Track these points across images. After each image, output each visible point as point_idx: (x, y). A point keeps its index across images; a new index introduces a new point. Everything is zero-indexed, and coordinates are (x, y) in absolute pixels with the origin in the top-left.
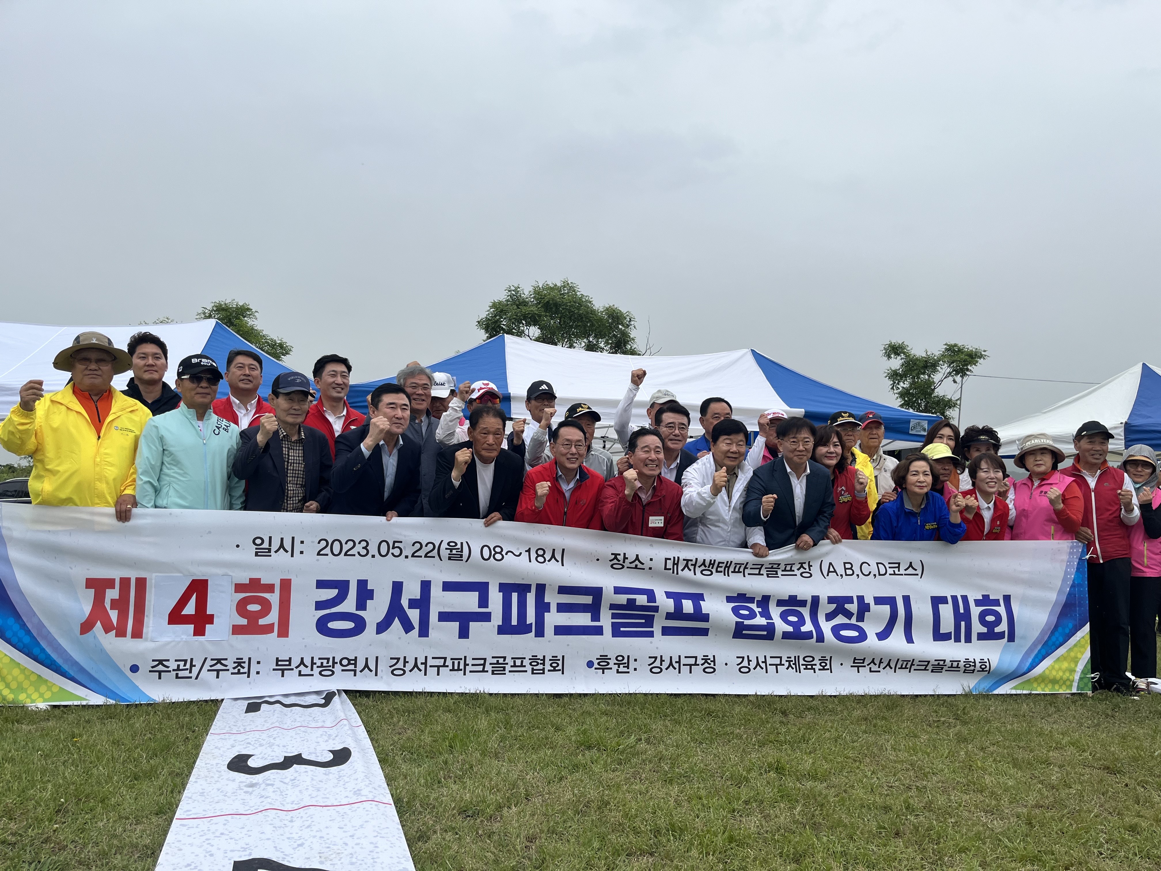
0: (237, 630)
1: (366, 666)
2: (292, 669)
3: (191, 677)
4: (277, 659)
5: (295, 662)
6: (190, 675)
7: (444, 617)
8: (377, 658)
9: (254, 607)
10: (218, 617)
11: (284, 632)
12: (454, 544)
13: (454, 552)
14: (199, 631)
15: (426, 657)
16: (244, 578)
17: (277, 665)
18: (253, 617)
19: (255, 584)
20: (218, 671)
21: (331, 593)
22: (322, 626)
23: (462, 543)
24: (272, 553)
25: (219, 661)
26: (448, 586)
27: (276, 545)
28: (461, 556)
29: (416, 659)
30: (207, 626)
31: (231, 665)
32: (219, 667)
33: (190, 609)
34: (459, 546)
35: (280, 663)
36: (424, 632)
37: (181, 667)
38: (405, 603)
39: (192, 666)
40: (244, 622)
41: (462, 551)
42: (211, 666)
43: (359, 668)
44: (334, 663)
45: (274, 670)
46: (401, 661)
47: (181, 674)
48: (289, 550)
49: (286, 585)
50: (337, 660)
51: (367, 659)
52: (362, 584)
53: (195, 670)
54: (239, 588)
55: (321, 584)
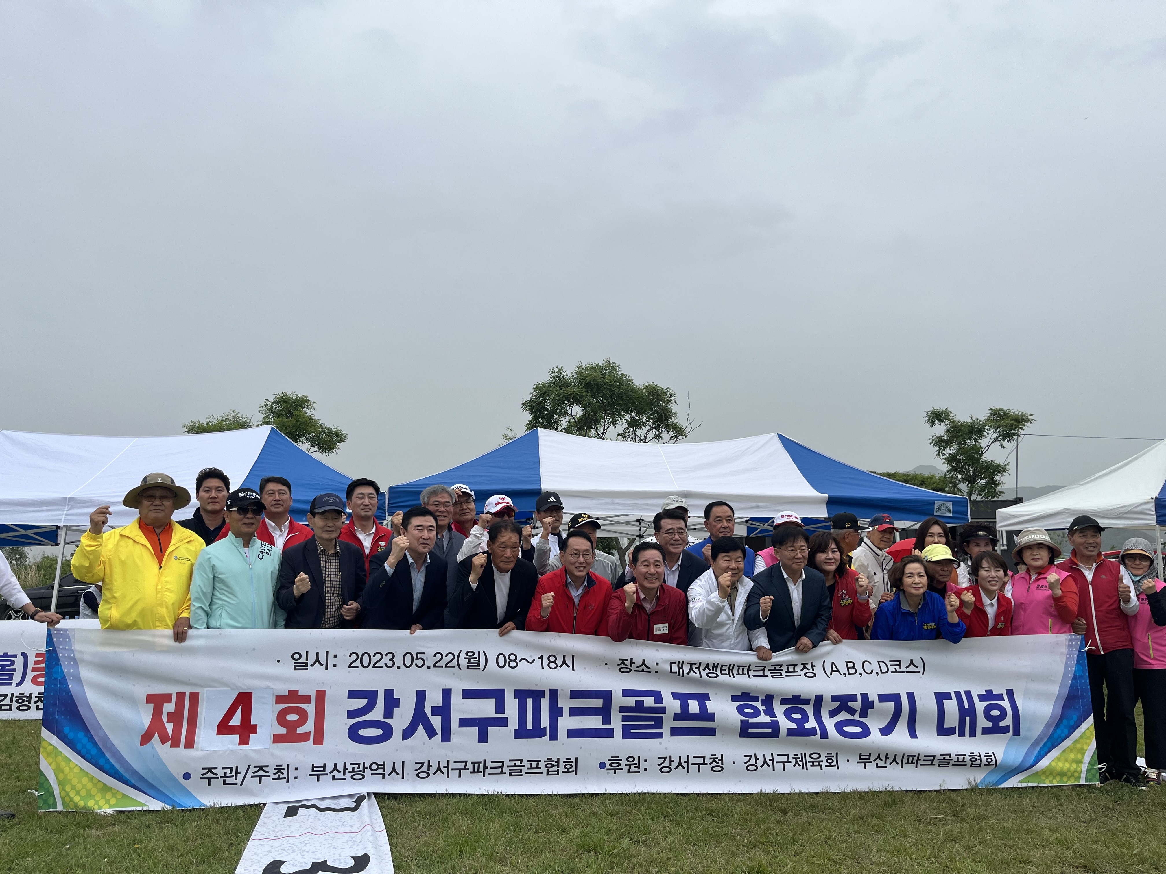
0: (278, 739)
1: (394, 770)
2: (327, 774)
3: (236, 784)
4: (313, 765)
5: (329, 767)
6: (236, 782)
7: (464, 723)
8: (403, 762)
9: (292, 717)
10: (260, 727)
11: (319, 740)
12: (471, 654)
13: (472, 661)
14: (244, 741)
15: (448, 761)
16: (283, 689)
17: (313, 771)
18: (291, 727)
19: (293, 696)
20: (260, 777)
21: (361, 703)
22: (353, 734)
23: (479, 653)
24: (309, 667)
25: (261, 768)
26: (467, 694)
27: (312, 659)
28: (479, 665)
29: (439, 762)
30: (251, 735)
31: (272, 772)
32: (261, 773)
33: (236, 720)
34: (476, 656)
35: (315, 769)
36: (446, 737)
37: (228, 774)
38: (428, 710)
39: (237, 773)
40: (283, 731)
41: (479, 660)
42: (254, 773)
43: (387, 773)
44: (364, 768)
45: (310, 775)
46: (426, 765)
47: (228, 780)
48: (324, 663)
49: (321, 696)
50: (367, 765)
51: (394, 764)
52: (389, 693)
53: (240, 777)
54: (279, 699)
55: (353, 695)
